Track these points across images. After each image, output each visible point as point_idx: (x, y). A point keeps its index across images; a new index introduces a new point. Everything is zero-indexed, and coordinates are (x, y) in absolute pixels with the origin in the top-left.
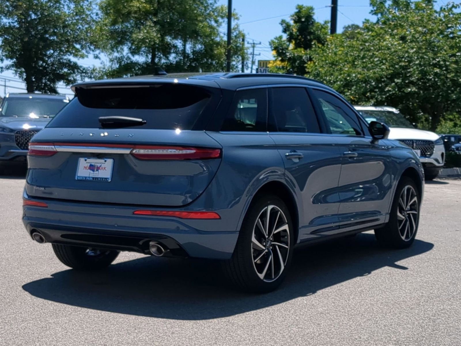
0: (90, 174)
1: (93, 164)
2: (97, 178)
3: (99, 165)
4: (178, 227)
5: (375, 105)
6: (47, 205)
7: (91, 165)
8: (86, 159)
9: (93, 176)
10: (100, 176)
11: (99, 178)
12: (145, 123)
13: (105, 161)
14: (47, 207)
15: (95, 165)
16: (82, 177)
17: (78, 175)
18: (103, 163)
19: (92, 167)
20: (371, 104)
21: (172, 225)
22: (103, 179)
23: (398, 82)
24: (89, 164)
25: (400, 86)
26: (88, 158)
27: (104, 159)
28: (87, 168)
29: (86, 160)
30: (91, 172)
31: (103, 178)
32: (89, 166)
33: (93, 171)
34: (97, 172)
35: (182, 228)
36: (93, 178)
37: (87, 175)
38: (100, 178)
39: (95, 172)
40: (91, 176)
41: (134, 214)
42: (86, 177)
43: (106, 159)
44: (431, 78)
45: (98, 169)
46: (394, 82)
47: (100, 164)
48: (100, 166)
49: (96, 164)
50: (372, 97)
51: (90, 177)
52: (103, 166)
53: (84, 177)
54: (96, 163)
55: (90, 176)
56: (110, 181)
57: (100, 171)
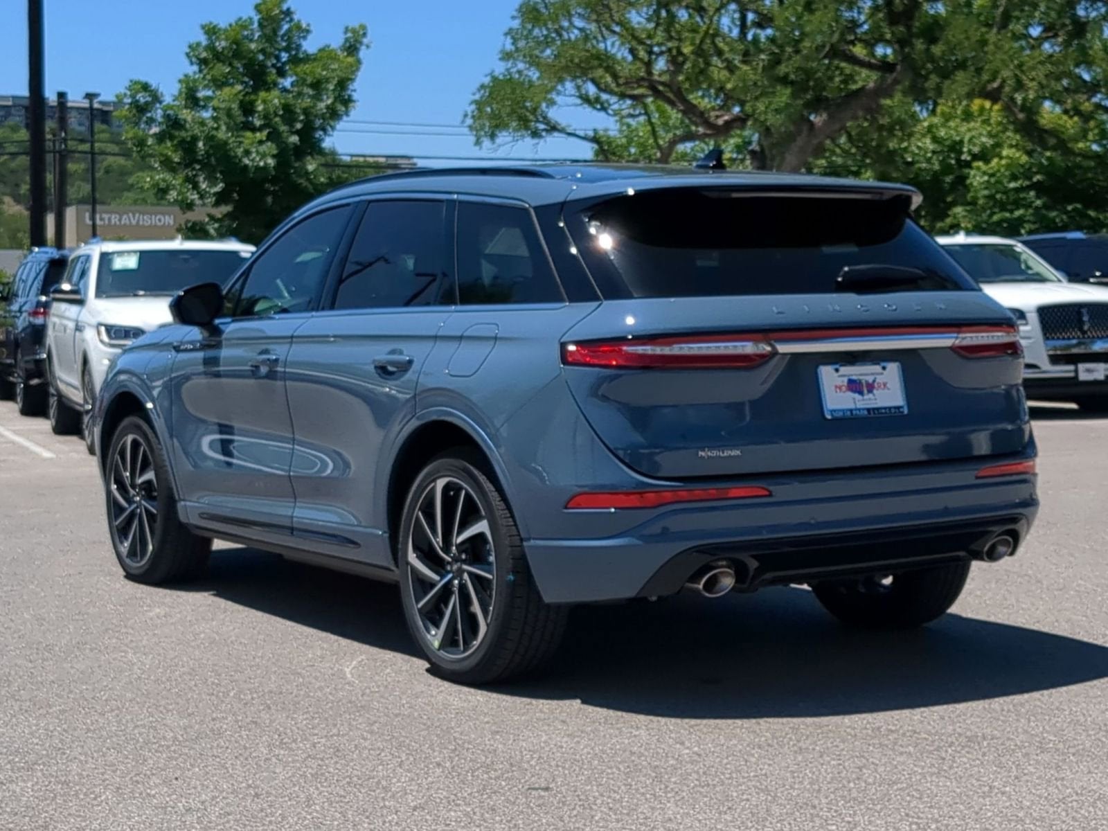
0: (855, 402)
1: (854, 378)
2: (878, 409)
3: (870, 379)
7: (851, 382)
8: (837, 366)
9: (867, 407)
10: (880, 404)
11: (881, 408)
13: (884, 368)
14: (770, 495)
15: (860, 380)
16: (843, 410)
17: (829, 408)
18: (878, 374)
19: (854, 386)
22: (893, 411)
24: (846, 380)
26: (841, 365)
27: (878, 364)
28: (844, 388)
29: (837, 370)
30: (857, 396)
31: (890, 408)
32: (846, 384)
33: (861, 393)
34: (871, 396)
36: (868, 410)
37: (852, 406)
38: (885, 408)
39: (866, 397)
40: (860, 405)
41: (976, 478)
42: (851, 411)
43: (883, 364)
45: (871, 387)
47: (873, 377)
48: (874, 381)
49: (861, 378)
51: (859, 410)
52: (880, 379)
53: (848, 410)
54: (861, 375)
56: (906, 411)
57: (875, 391)
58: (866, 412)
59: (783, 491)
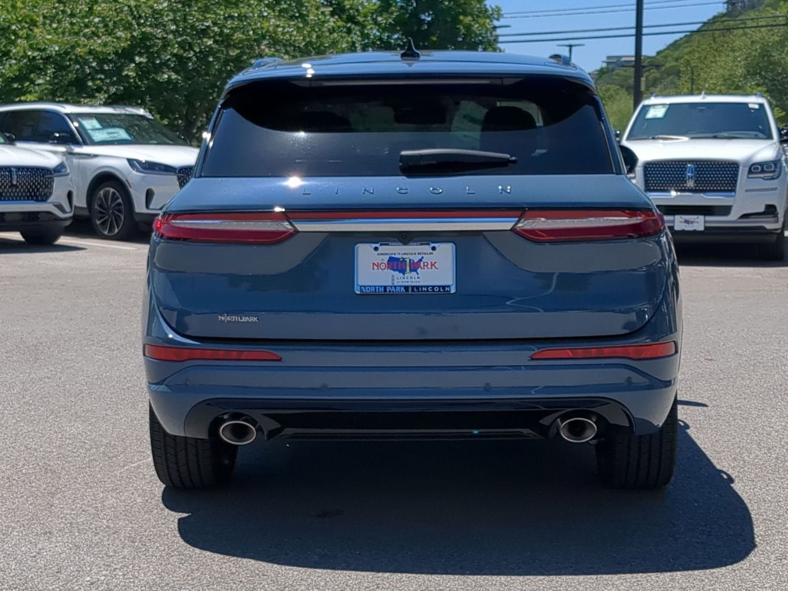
0: (393, 280)
1: (398, 256)
3: (416, 258)
4: (629, 379)
5: (106, 104)
6: (280, 354)
7: (391, 260)
8: (375, 245)
9: (407, 284)
10: (422, 283)
11: (422, 287)
12: (514, 162)
13: (434, 249)
14: (280, 360)
15: (404, 260)
16: (374, 287)
17: (360, 283)
18: (426, 254)
19: (395, 264)
20: (101, 102)
21: (619, 376)
22: (437, 290)
23: (140, 63)
24: (386, 258)
25: (144, 69)
26: (381, 244)
27: (427, 244)
28: (383, 266)
29: (375, 249)
30: (396, 274)
31: (434, 287)
32: (386, 262)
33: (403, 271)
34: (414, 273)
35: (637, 379)
36: (406, 288)
37: (388, 283)
39: (407, 275)
41: (532, 359)
42: (385, 287)
43: (434, 245)
44: (190, 55)
45: (415, 267)
46: (134, 62)
47: (420, 257)
48: (421, 260)
49: (405, 256)
50: (99, 90)
51: (395, 287)
52: (427, 259)
54: (405, 254)
55: (396, 284)
56: (453, 291)
57: (419, 270)
58: (403, 289)
59: (291, 357)
